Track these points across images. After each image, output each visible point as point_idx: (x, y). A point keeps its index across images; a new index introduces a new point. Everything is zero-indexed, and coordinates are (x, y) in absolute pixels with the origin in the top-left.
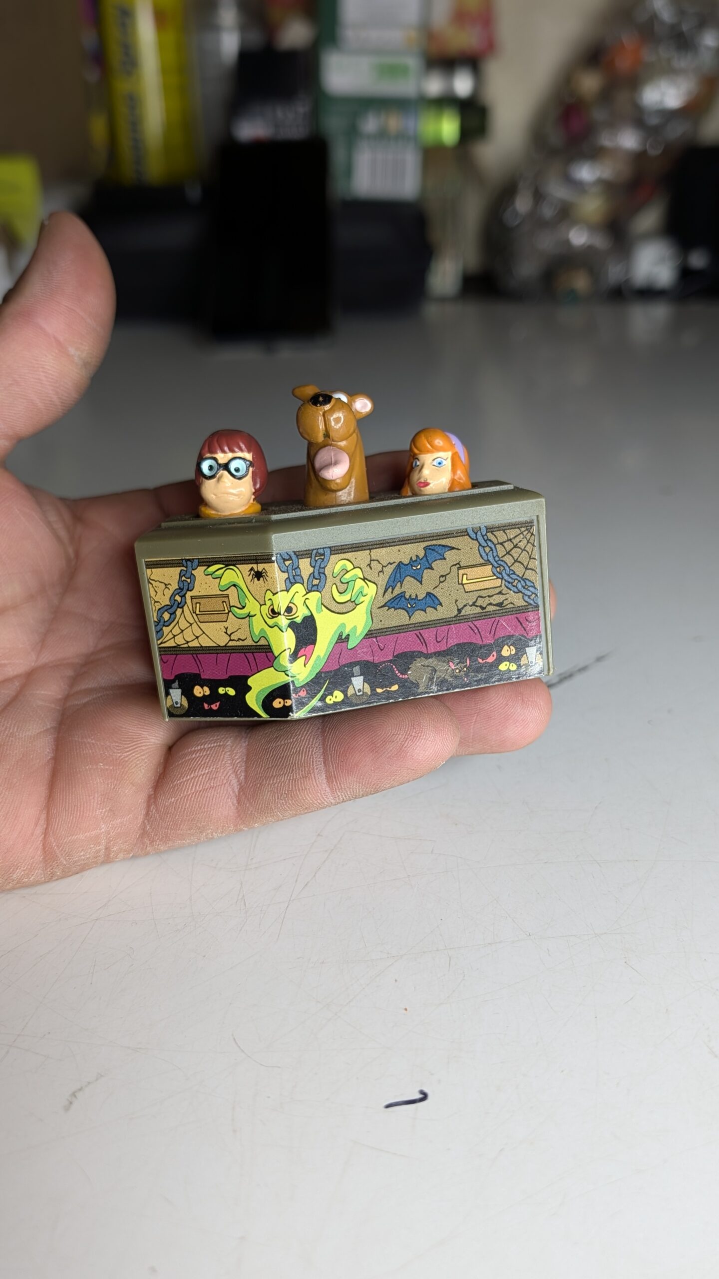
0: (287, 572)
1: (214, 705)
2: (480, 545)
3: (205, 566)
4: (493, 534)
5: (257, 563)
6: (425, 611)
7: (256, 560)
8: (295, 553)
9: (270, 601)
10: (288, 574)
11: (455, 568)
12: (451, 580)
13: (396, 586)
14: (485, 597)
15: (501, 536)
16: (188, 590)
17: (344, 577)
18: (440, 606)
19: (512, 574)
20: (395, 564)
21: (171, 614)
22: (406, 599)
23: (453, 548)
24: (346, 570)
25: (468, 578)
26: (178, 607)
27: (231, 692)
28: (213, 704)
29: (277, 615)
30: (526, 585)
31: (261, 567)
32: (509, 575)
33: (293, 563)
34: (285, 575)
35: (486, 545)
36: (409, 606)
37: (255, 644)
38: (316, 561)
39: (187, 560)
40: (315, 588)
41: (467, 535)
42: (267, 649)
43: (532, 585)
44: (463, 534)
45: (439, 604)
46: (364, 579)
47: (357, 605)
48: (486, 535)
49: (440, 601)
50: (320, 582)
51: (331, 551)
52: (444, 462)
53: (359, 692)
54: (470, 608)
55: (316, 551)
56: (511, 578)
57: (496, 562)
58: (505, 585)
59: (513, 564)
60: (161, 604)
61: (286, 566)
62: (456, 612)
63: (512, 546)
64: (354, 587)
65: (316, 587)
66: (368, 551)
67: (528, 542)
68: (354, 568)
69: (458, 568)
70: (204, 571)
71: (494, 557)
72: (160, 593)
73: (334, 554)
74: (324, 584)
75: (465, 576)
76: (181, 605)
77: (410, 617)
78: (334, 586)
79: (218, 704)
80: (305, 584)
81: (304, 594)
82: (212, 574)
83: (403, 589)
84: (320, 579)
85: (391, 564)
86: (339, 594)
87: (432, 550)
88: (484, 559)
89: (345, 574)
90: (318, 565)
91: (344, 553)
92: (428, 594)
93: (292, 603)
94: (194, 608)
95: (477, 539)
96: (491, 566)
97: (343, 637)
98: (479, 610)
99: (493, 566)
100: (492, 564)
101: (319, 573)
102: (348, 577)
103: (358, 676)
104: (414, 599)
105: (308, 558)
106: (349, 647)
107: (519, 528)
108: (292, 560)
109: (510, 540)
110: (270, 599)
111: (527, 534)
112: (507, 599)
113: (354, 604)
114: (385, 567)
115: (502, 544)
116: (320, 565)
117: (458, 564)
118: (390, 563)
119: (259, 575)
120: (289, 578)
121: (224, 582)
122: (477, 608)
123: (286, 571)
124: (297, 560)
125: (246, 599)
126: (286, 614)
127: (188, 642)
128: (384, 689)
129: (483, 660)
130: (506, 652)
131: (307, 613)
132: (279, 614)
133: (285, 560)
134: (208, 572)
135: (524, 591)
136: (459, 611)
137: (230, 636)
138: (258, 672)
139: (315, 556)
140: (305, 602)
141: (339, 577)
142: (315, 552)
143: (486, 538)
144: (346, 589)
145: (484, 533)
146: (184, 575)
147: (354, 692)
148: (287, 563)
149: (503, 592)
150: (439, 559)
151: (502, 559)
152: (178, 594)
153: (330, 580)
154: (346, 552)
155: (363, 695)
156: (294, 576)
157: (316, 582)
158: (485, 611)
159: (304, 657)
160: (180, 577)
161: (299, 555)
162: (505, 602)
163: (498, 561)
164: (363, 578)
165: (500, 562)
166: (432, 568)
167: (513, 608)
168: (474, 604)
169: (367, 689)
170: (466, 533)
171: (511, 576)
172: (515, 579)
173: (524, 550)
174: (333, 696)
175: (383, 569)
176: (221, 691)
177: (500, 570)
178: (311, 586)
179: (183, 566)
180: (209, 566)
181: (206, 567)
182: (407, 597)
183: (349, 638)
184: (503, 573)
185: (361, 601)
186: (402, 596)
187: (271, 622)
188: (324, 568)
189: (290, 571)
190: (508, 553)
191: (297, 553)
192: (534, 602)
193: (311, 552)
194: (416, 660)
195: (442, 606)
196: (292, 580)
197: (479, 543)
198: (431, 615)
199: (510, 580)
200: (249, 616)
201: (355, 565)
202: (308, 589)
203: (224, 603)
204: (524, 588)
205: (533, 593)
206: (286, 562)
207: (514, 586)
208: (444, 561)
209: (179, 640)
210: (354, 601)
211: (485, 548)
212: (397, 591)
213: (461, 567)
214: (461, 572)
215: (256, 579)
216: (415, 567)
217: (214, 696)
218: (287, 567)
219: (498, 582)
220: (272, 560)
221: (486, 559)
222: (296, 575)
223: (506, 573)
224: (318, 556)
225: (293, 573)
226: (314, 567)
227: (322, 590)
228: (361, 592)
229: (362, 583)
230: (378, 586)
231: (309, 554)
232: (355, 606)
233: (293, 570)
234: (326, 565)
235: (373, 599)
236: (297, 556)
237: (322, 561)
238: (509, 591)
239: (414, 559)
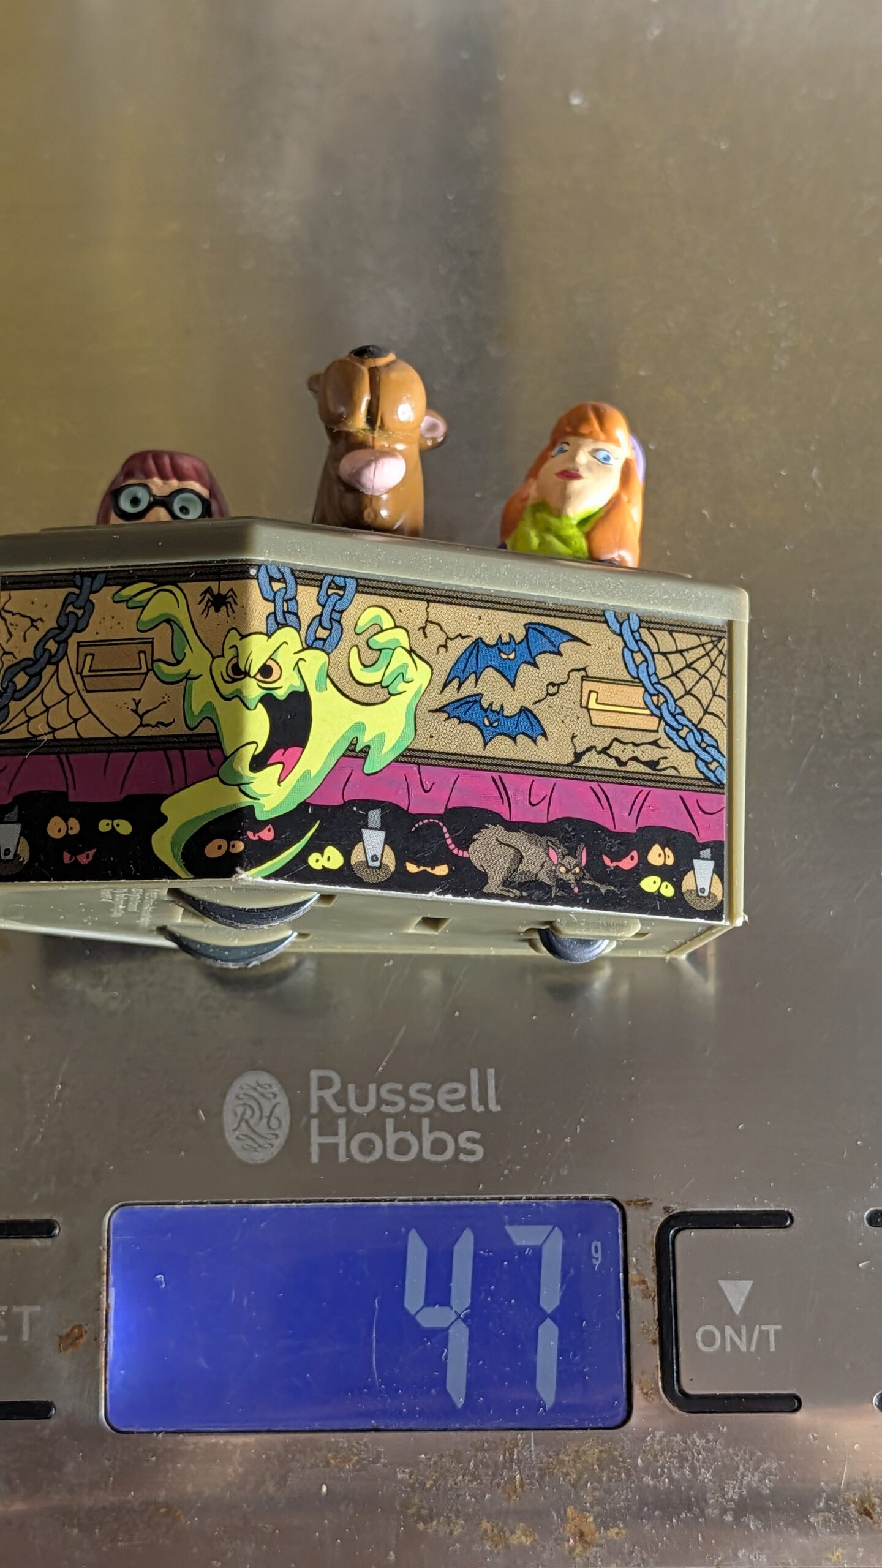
0: (274, 601)
1: (84, 855)
2: (626, 646)
3: (118, 584)
4: (652, 634)
5: (220, 580)
6: (514, 739)
7: (218, 573)
8: (293, 572)
9: (233, 649)
10: (275, 606)
11: (576, 676)
12: (570, 693)
13: (467, 678)
14: (627, 743)
15: (666, 641)
16: (75, 630)
17: (375, 637)
18: (543, 739)
19: (678, 714)
20: (470, 641)
21: (31, 676)
22: (481, 707)
23: (576, 639)
24: (381, 626)
25: (599, 701)
26: (49, 663)
27: (125, 828)
28: (82, 852)
29: (243, 676)
30: (703, 741)
31: (225, 587)
32: (673, 716)
33: (286, 588)
34: (270, 608)
35: (636, 649)
36: (487, 723)
37: (188, 732)
38: (329, 596)
39: (83, 575)
40: (319, 644)
41: (604, 622)
42: (213, 741)
43: (714, 744)
44: (598, 618)
45: (542, 734)
46: (411, 651)
47: (391, 695)
48: (638, 631)
49: (543, 730)
50: (330, 635)
51: (358, 585)
53: (373, 860)
54: (597, 756)
55: (331, 578)
56: (677, 720)
57: (652, 685)
58: (665, 732)
59: (682, 697)
60: (15, 658)
61: (273, 590)
62: (571, 758)
63: (684, 665)
64: (390, 661)
65: (322, 642)
66: (425, 604)
67: (713, 664)
68: (396, 627)
69: (583, 677)
70: (114, 595)
71: (649, 676)
72: (18, 634)
73: (362, 592)
74: (336, 640)
75: (593, 695)
76: (54, 660)
77: (485, 745)
78: (355, 650)
79: (92, 853)
80: (303, 632)
81: (297, 651)
82: (127, 601)
84: (330, 630)
85: (463, 637)
86: (362, 667)
87: (539, 631)
88: (630, 674)
89: (378, 633)
90: (330, 603)
91: (380, 595)
92: (524, 710)
93: (273, 659)
94: (80, 664)
95: (621, 635)
96: (642, 690)
97: (358, 749)
98: (612, 764)
99: (646, 690)
100: (643, 686)
101: (331, 619)
102: (380, 640)
103: (376, 829)
105: (314, 586)
106: (368, 769)
107: (698, 635)
108: (285, 582)
109: (681, 652)
110: (235, 646)
111: (712, 649)
112: (666, 758)
113: (385, 691)
114: (451, 639)
115: (665, 654)
116: (335, 605)
117: (584, 669)
118: (460, 635)
119: (219, 602)
120: (275, 613)
121: (149, 614)
122: (610, 760)
123: (271, 598)
124: (294, 585)
125: (187, 648)
126: (259, 677)
127: (54, 730)
128: (422, 868)
129: (612, 862)
130: (657, 856)
131: (298, 686)
132: (247, 674)
133: (272, 579)
134: (121, 595)
135: (698, 751)
136: (578, 756)
137: (141, 717)
138: (187, 787)
139: (329, 588)
140: (297, 664)
141: (365, 636)
142: (328, 579)
143: (637, 636)
144: (376, 662)
145: (635, 628)
146: (72, 603)
147: (365, 859)
148: (276, 586)
149: (661, 743)
150: (551, 652)
151: (662, 681)
152: (53, 638)
153: (348, 634)
154: (383, 595)
155: (380, 868)
156: (284, 612)
157: (322, 633)
158: (624, 768)
159: (281, 766)
160: (64, 606)
161: (299, 578)
162: (662, 762)
163: (656, 683)
164: (408, 647)
165: (658, 687)
166: (535, 665)
167: (676, 777)
168: (604, 751)
169: (390, 860)
170: (603, 619)
171: (678, 717)
172: (683, 726)
173: (703, 676)
174: (322, 856)
175: (446, 643)
176: (104, 826)
177: (658, 701)
178: (313, 638)
179: (75, 586)
180: (125, 586)
181: (119, 587)
182: (485, 706)
183: (368, 753)
184: (662, 707)
185: (400, 689)
186: (475, 702)
187: (227, 689)
188: (341, 612)
189: (279, 601)
190: (675, 674)
191: (297, 573)
192: (716, 777)
193: (322, 577)
194: (487, 828)
195: (547, 739)
196: (281, 620)
197: (625, 642)
198: (525, 750)
199: (675, 724)
200: (188, 678)
201: (397, 622)
202: (305, 642)
203: (142, 655)
204: (699, 745)
205: (714, 760)
206: (273, 584)
207: (681, 737)
208: (559, 657)
209: (39, 727)
210: (387, 687)
211: (634, 654)
212: (468, 689)
213: (588, 676)
214: (588, 686)
215: (213, 608)
216: (505, 653)
217: (89, 836)
218: (275, 593)
219: (652, 723)
220: (251, 575)
221: (636, 676)
222: (288, 612)
223: (669, 711)
224: (332, 588)
225: (283, 606)
226: (323, 606)
227: (332, 651)
228: (403, 673)
229: (406, 658)
230: (434, 671)
231: (317, 580)
232: (388, 696)
233: (284, 600)
234: (345, 608)
235: (422, 692)
236: (296, 578)
237: (339, 600)
238: (670, 743)
239: (506, 639)
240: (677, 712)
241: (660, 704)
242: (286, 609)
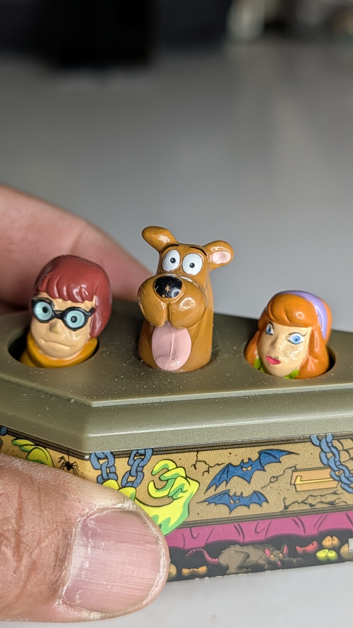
0: (101, 469)
2: (322, 450)
3: (14, 436)
4: (339, 442)
6: (248, 506)
7: (68, 451)
8: (112, 453)
10: (102, 471)
11: (290, 471)
12: (284, 482)
13: (221, 484)
14: (317, 496)
15: (348, 444)
17: (165, 475)
18: (266, 503)
20: (223, 466)
22: (229, 495)
23: (291, 453)
24: (167, 469)
25: (302, 479)
31: (72, 460)
32: (347, 478)
34: (98, 472)
35: (329, 451)
36: (232, 502)
38: (135, 461)
40: (130, 484)
41: (309, 442)
44: (306, 440)
45: (265, 501)
46: (186, 478)
47: (174, 500)
48: (331, 442)
49: (266, 498)
50: (136, 478)
51: (153, 451)
52: (302, 339)
54: (298, 505)
55: (136, 451)
56: (349, 480)
57: (336, 466)
58: (341, 487)
62: (282, 508)
64: (174, 484)
66: (196, 453)
68: (177, 467)
69: (293, 470)
70: (12, 441)
71: (335, 462)
73: (156, 455)
74: (140, 481)
75: (299, 478)
77: (231, 512)
78: (152, 483)
80: (119, 481)
82: (20, 446)
83: (228, 487)
84: (137, 477)
85: (219, 465)
86: (156, 490)
87: (267, 453)
88: (323, 464)
89: (166, 472)
90: (136, 464)
91: (167, 454)
92: (255, 492)
95: (320, 446)
96: (330, 469)
98: (307, 507)
99: (332, 469)
100: (331, 467)
101: (137, 471)
102: (168, 475)
104: (239, 496)
105: (126, 457)
108: (107, 459)
113: (171, 498)
114: (212, 467)
115: (347, 451)
116: (139, 464)
117: (295, 467)
118: (217, 464)
119: (69, 465)
120: (101, 475)
122: (305, 505)
123: (99, 468)
124: (113, 459)
128: (191, 570)
129: (301, 548)
130: (328, 542)
133: (99, 459)
134: (16, 442)
136: (286, 507)
139: (135, 456)
141: (158, 476)
142: (134, 453)
143: (330, 445)
144: (165, 486)
145: (329, 441)
148: (101, 462)
149: (338, 492)
150: (274, 462)
151: (343, 463)
153: (147, 476)
154: (169, 453)
156: (107, 473)
157: (131, 479)
158: (313, 507)
161: (116, 455)
162: (337, 501)
163: (339, 465)
165: (340, 467)
166: (264, 470)
167: (345, 505)
168: (303, 502)
169: (173, 570)
170: (309, 440)
171: (350, 478)
172: (352, 482)
175: (209, 469)
177: (339, 473)
178: (125, 482)
180: (17, 438)
181: (15, 438)
182: (231, 494)
184: (341, 476)
185: (179, 496)
186: (226, 493)
188: (143, 467)
189: (104, 468)
190: (351, 459)
191: (114, 453)
193: (130, 452)
194: (229, 547)
195: (268, 502)
196: (105, 476)
198: (255, 510)
201: (178, 465)
202: (121, 484)
206: (100, 461)
208: (279, 463)
210: (172, 496)
211: (327, 454)
212: (222, 488)
213: (296, 469)
214: (295, 474)
215: (66, 467)
216: (245, 468)
218: (101, 465)
219: (334, 484)
220: (86, 458)
221: (326, 463)
222: (110, 473)
223: (345, 476)
224: (137, 456)
225: (107, 470)
226: (132, 466)
227: (138, 486)
228: (181, 488)
229: (184, 481)
230: (201, 484)
231: (127, 454)
232: (172, 500)
233: (107, 468)
234: (145, 464)
235: (193, 495)
236: (114, 456)
237: (142, 461)
238: (343, 491)
239: (246, 461)
240: (349, 476)
241: (339, 474)
242: (108, 471)
